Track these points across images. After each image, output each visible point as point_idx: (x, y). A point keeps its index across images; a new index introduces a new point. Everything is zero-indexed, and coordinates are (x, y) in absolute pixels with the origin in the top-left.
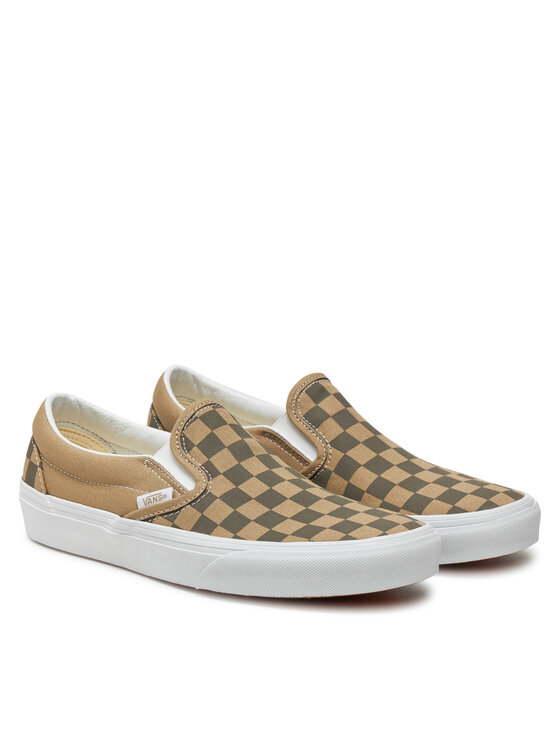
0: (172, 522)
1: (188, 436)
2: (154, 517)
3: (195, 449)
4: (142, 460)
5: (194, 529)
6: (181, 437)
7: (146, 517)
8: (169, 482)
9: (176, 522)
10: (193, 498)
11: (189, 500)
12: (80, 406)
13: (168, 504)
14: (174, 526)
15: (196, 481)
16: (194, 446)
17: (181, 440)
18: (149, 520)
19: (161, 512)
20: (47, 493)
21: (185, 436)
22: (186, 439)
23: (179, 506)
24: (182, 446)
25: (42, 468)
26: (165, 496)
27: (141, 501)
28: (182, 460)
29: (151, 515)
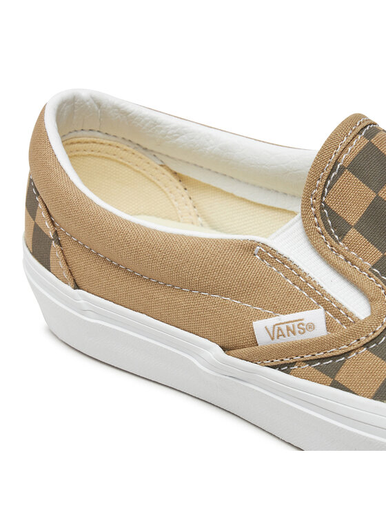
0: (333, 376)
1: (334, 208)
2: (294, 364)
3: (352, 233)
4: (249, 247)
5: (376, 397)
6: (322, 208)
7: (277, 362)
8: (312, 294)
9: (340, 377)
10: (372, 336)
11: (364, 340)
12: (99, 105)
13: (320, 343)
14: (336, 385)
15: (371, 300)
16: (350, 227)
17: (323, 215)
18: (286, 368)
19: (309, 357)
20: (77, 287)
21: (327, 207)
22: (333, 214)
23: (344, 348)
24: (327, 227)
25: (59, 243)
26: (311, 327)
27: (263, 328)
28: (332, 256)
29: (287, 360)
